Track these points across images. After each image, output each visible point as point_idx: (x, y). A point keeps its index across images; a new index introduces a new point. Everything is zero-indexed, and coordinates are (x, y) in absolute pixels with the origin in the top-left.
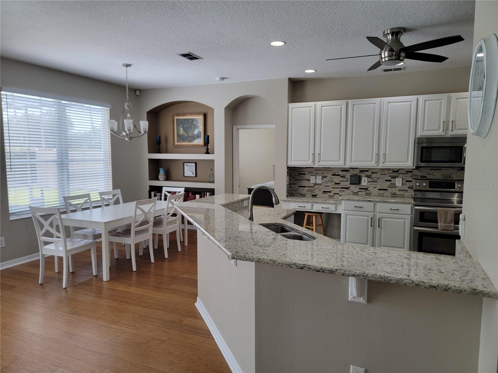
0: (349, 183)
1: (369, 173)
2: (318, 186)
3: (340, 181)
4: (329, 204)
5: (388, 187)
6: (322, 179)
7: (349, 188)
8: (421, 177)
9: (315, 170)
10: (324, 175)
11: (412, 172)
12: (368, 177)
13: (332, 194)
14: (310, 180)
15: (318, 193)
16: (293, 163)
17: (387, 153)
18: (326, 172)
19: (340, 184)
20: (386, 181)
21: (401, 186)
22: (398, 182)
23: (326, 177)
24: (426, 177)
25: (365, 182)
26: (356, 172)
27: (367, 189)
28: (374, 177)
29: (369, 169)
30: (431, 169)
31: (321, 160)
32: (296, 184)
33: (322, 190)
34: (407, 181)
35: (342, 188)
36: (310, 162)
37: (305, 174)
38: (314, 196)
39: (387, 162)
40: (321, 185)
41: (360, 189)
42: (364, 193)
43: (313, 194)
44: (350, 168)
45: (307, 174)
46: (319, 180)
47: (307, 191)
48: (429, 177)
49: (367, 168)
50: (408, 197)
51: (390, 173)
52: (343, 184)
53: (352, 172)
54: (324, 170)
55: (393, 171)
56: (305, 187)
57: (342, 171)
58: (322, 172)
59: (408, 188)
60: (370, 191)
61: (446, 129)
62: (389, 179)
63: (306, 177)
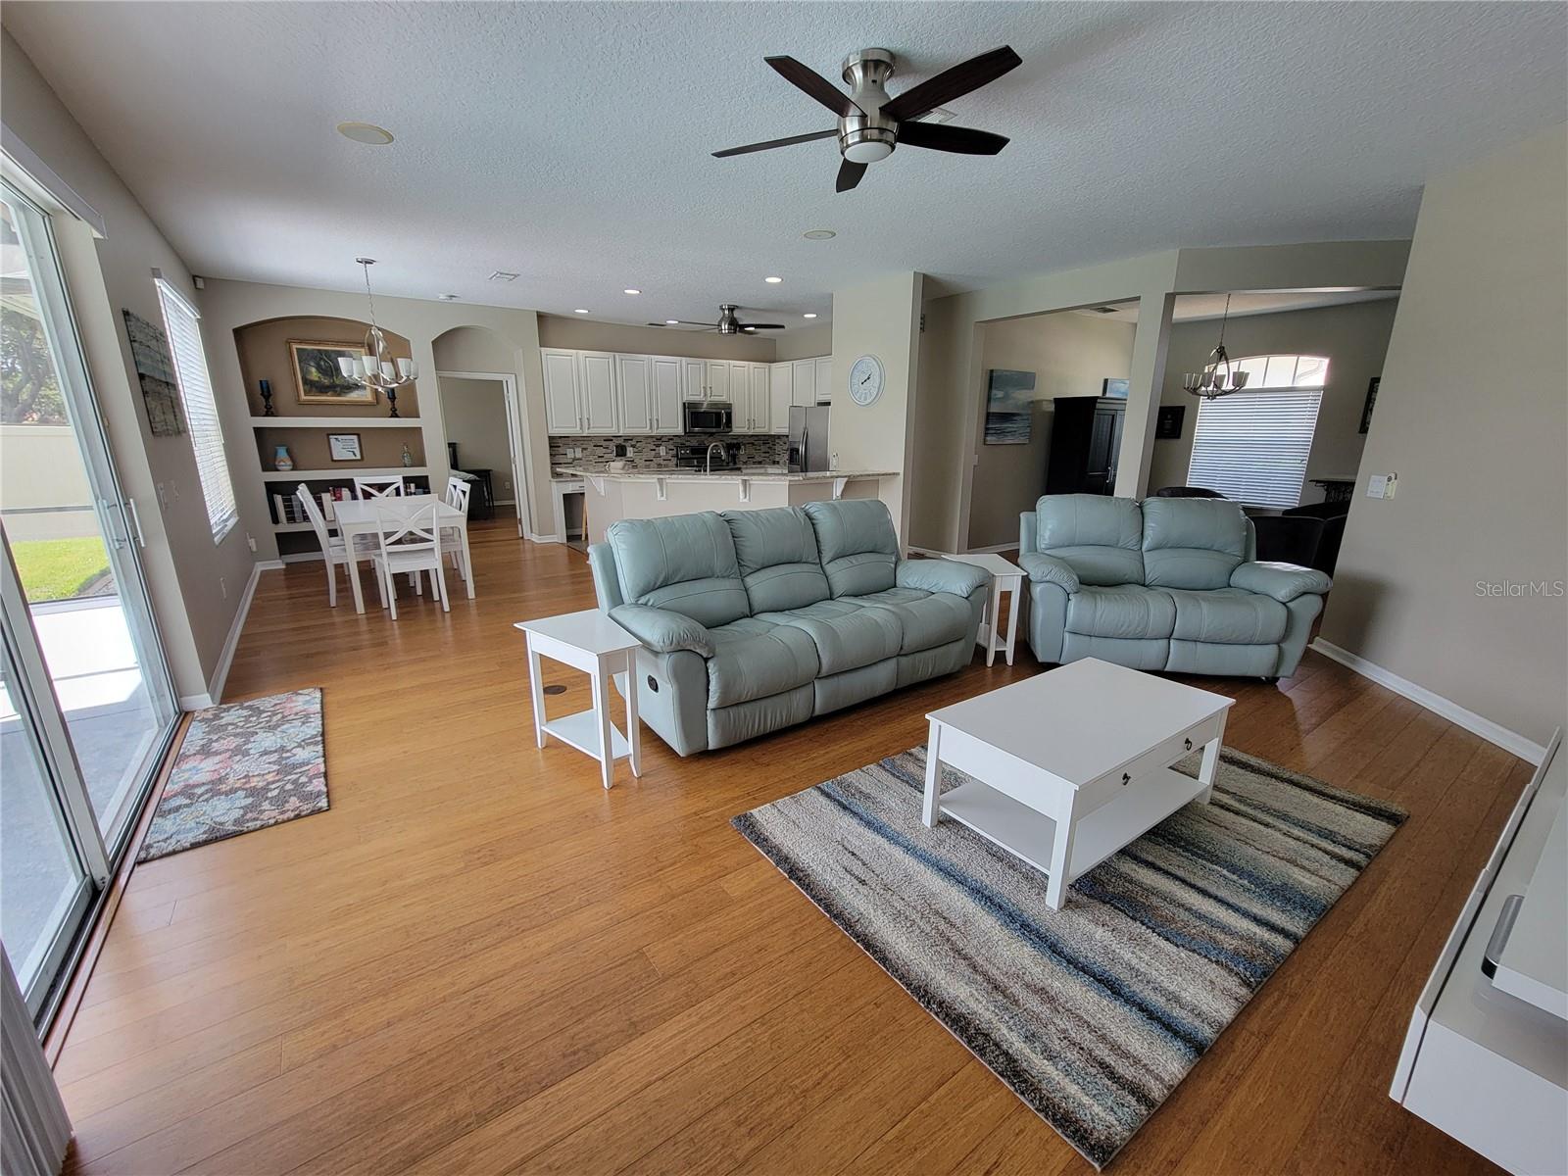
0: (614, 455)
1: (634, 442)
2: (578, 461)
3: (604, 453)
5: (653, 457)
7: (613, 462)
8: (681, 444)
9: (574, 440)
10: (584, 446)
11: (673, 439)
12: (633, 446)
14: (568, 454)
16: (556, 432)
17: (660, 418)
18: (588, 442)
19: (603, 456)
20: (651, 450)
21: (665, 455)
22: (662, 451)
23: (586, 449)
24: (685, 444)
25: (630, 453)
26: (620, 441)
27: (634, 461)
28: (639, 447)
29: (635, 437)
30: (689, 435)
31: (591, 427)
32: (552, 460)
34: (670, 449)
35: (606, 462)
36: (578, 429)
37: (563, 446)
39: (661, 429)
40: (582, 460)
41: (626, 461)
42: (631, 466)
43: (572, 473)
44: (613, 436)
45: (565, 446)
46: (579, 452)
48: (688, 444)
49: (632, 436)
51: (654, 441)
52: (608, 457)
53: (617, 442)
54: (583, 440)
55: (657, 439)
56: (563, 464)
57: (605, 440)
58: (582, 442)
59: (672, 456)
60: (636, 463)
61: (705, 395)
62: (654, 447)
63: (561, 450)
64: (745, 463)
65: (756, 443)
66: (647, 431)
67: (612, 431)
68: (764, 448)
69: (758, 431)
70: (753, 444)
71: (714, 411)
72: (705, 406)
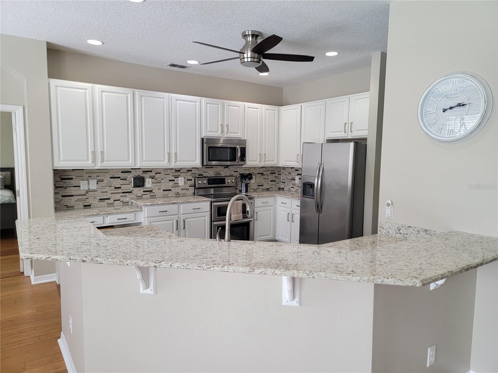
0: (133, 186)
1: (152, 174)
2: (92, 193)
3: (121, 185)
4: (126, 213)
5: (172, 187)
6: (97, 184)
7: (131, 192)
8: (199, 175)
9: (87, 173)
10: (99, 178)
11: (191, 171)
12: (152, 178)
13: (111, 201)
14: (80, 186)
15: (93, 202)
16: (61, 164)
17: (178, 152)
18: (102, 174)
19: (120, 188)
20: (170, 181)
21: (183, 185)
22: (181, 181)
23: (102, 181)
24: (203, 175)
25: (149, 183)
26: (140, 173)
27: (152, 191)
28: (158, 178)
29: (153, 169)
30: (206, 168)
31: (105, 160)
32: (59, 193)
33: (98, 198)
34: (188, 180)
35: (123, 193)
36: (90, 162)
37: (72, 179)
38: (87, 206)
39: (178, 162)
40: (97, 191)
41: (144, 191)
42: (148, 196)
43: (85, 204)
44: (131, 169)
45: (75, 179)
46: (93, 185)
47: (76, 201)
48: (205, 175)
49: (150, 168)
50: (189, 196)
51: (173, 173)
52: (125, 188)
53: (135, 174)
54: (99, 173)
55: (176, 171)
56: (73, 196)
57: (122, 172)
58: (97, 175)
59: (189, 186)
60: (154, 193)
61: (222, 132)
62: (173, 178)
63: (73, 182)
64: (255, 190)
65: (265, 173)
66: (164, 164)
67: (128, 164)
68: (272, 177)
69: (268, 164)
70: (262, 174)
71: (229, 146)
72: (221, 141)
